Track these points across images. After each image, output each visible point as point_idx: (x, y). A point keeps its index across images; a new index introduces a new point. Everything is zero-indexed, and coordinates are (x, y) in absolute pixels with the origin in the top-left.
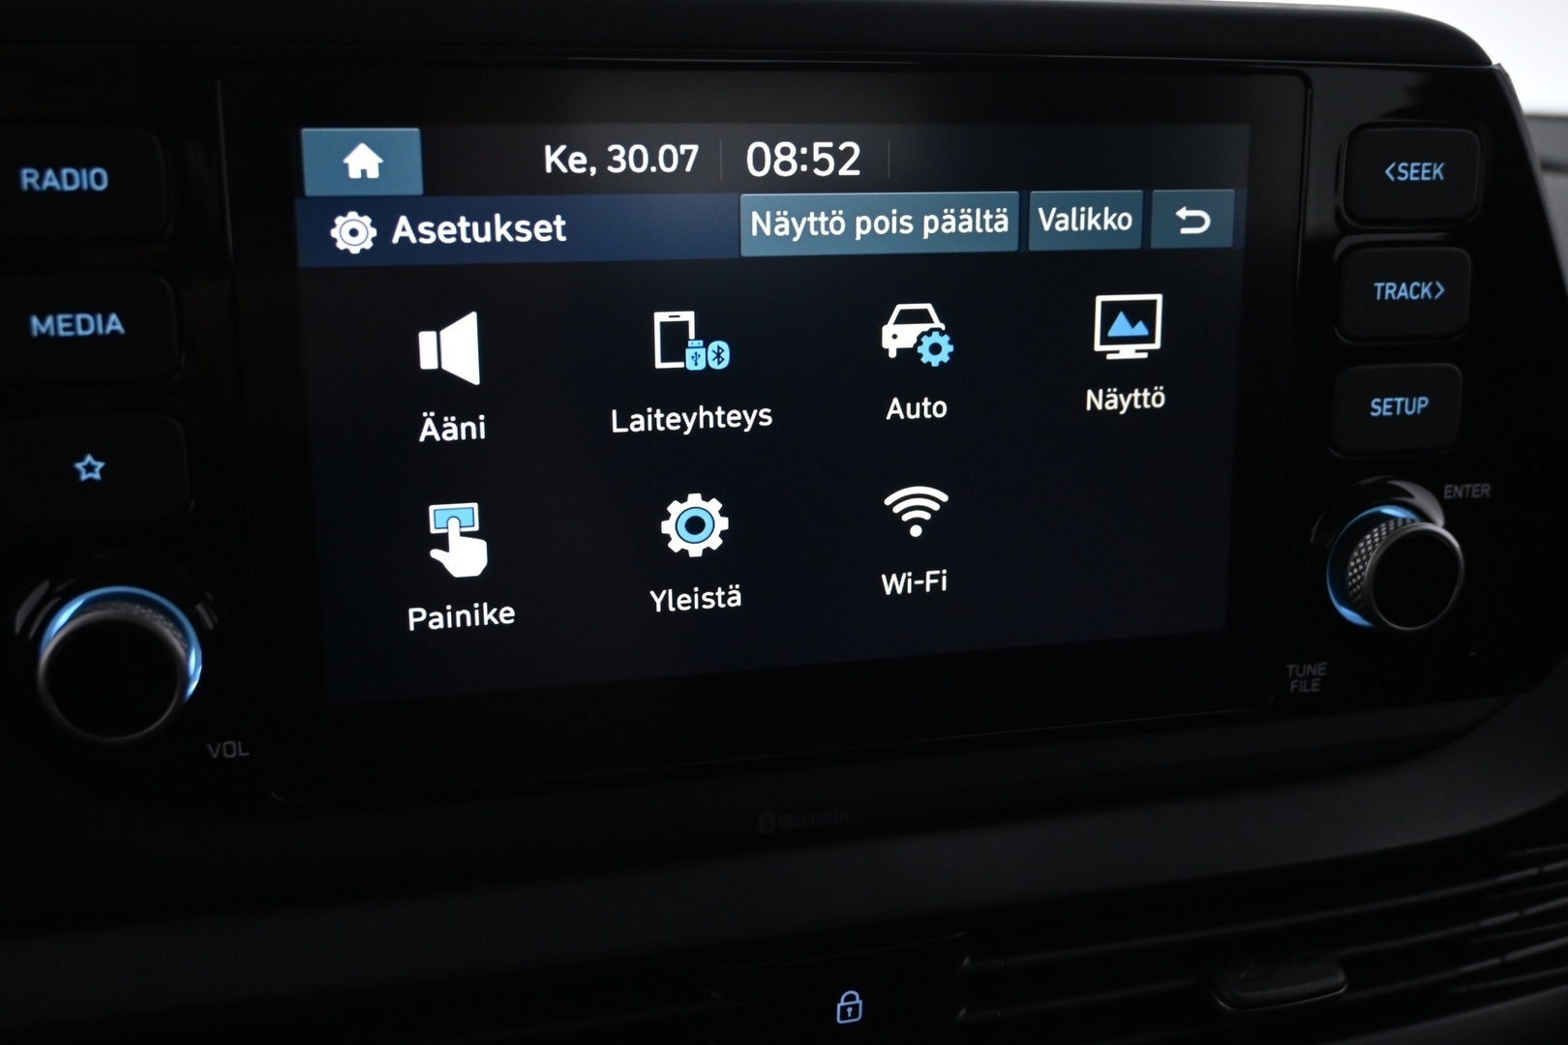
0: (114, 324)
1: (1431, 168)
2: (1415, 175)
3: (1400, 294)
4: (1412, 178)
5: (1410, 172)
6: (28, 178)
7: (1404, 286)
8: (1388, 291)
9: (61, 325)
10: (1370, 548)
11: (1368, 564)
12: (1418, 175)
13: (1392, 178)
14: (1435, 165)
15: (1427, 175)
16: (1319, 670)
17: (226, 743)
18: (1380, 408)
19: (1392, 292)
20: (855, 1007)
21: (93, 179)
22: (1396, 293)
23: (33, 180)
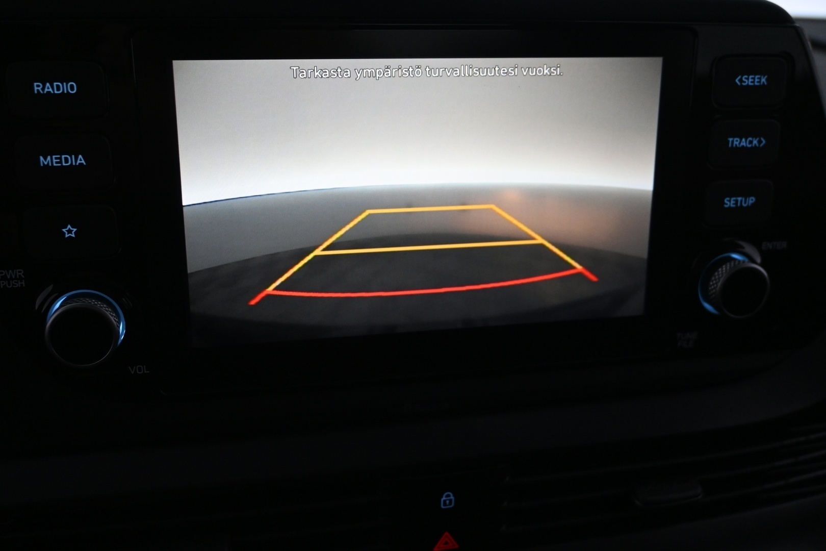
0: (81, 160)
1: (760, 78)
2: (752, 82)
3: (742, 144)
4: (750, 84)
5: (749, 81)
6: (37, 87)
7: (744, 140)
8: (735, 143)
9: (54, 161)
10: (720, 276)
11: (719, 284)
13: (739, 83)
14: (762, 77)
15: (758, 82)
16: (694, 336)
17: (138, 366)
18: (729, 203)
19: (737, 143)
20: (451, 500)
21: (69, 88)
22: (740, 143)
23: (39, 88)
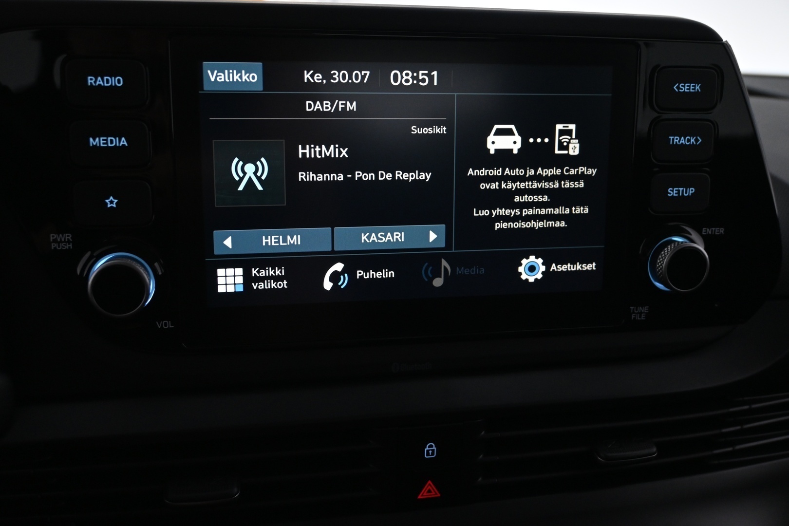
0: (123, 142)
1: (695, 86)
2: (687, 89)
3: (681, 142)
4: (686, 91)
5: (685, 88)
6: (91, 80)
7: (683, 138)
8: (675, 140)
9: (102, 142)
10: (666, 254)
11: (665, 261)
12: (689, 89)
13: (677, 90)
14: (697, 85)
15: (693, 89)
16: (645, 309)
17: (164, 322)
18: (672, 192)
19: (677, 141)
20: (433, 451)
21: (117, 81)
22: (679, 141)
23: (92, 81)
